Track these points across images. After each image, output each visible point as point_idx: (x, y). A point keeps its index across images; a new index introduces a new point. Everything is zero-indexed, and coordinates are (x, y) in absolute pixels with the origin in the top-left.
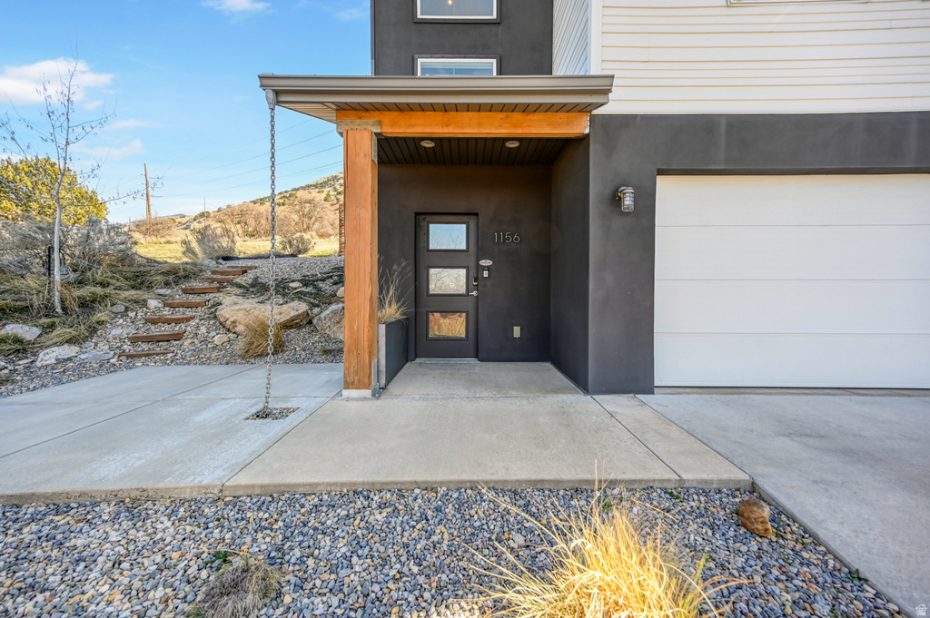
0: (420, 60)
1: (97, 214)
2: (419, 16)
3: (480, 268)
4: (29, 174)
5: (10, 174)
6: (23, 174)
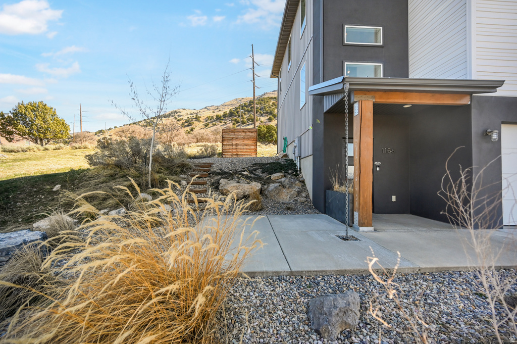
0: (346, 63)
1: (66, 132)
2: (345, 42)
3: (375, 167)
4: (33, 111)
5: (23, 110)
6: (30, 111)
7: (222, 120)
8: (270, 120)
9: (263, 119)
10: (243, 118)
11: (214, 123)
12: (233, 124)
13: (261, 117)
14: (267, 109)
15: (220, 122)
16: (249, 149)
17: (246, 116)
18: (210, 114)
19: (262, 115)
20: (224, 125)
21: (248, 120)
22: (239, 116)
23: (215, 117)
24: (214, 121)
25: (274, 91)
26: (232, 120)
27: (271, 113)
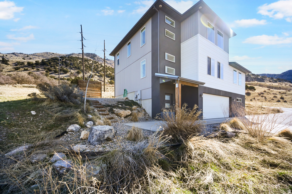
7: (34, 67)
8: (78, 73)
9: (72, 71)
10: (55, 68)
11: (26, 68)
12: (46, 72)
13: (71, 70)
14: (76, 65)
15: (33, 68)
16: (97, 93)
17: (58, 67)
18: (20, 59)
19: (72, 69)
20: (36, 71)
21: (61, 70)
22: (51, 67)
23: (26, 64)
24: (25, 67)
25: (80, 53)
26: (44, 68)
27: (79, 68)
